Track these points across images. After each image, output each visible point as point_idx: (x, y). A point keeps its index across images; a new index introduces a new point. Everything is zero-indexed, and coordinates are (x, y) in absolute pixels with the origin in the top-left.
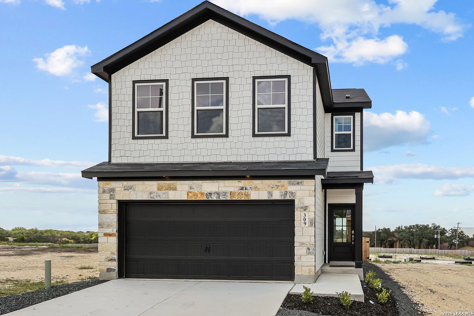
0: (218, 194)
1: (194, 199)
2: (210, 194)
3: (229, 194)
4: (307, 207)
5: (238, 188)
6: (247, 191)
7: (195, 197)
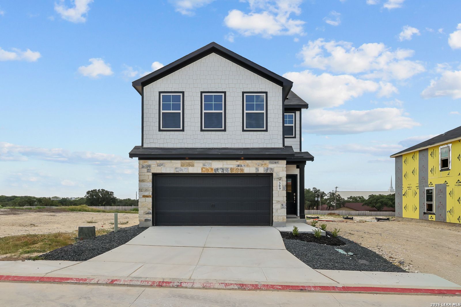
0: (222, 169)
1: (206, 173)
2: (218, 169)
3: (229, 170)
4: (281, 178)
5: (236, 166)
6: (242, 167)
7: (207, 171)
